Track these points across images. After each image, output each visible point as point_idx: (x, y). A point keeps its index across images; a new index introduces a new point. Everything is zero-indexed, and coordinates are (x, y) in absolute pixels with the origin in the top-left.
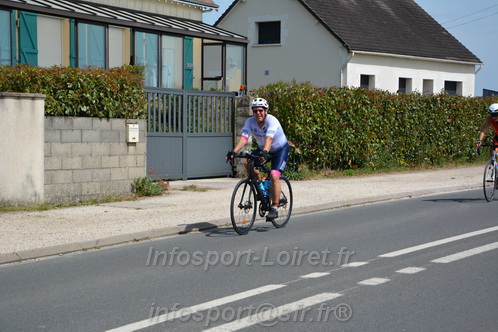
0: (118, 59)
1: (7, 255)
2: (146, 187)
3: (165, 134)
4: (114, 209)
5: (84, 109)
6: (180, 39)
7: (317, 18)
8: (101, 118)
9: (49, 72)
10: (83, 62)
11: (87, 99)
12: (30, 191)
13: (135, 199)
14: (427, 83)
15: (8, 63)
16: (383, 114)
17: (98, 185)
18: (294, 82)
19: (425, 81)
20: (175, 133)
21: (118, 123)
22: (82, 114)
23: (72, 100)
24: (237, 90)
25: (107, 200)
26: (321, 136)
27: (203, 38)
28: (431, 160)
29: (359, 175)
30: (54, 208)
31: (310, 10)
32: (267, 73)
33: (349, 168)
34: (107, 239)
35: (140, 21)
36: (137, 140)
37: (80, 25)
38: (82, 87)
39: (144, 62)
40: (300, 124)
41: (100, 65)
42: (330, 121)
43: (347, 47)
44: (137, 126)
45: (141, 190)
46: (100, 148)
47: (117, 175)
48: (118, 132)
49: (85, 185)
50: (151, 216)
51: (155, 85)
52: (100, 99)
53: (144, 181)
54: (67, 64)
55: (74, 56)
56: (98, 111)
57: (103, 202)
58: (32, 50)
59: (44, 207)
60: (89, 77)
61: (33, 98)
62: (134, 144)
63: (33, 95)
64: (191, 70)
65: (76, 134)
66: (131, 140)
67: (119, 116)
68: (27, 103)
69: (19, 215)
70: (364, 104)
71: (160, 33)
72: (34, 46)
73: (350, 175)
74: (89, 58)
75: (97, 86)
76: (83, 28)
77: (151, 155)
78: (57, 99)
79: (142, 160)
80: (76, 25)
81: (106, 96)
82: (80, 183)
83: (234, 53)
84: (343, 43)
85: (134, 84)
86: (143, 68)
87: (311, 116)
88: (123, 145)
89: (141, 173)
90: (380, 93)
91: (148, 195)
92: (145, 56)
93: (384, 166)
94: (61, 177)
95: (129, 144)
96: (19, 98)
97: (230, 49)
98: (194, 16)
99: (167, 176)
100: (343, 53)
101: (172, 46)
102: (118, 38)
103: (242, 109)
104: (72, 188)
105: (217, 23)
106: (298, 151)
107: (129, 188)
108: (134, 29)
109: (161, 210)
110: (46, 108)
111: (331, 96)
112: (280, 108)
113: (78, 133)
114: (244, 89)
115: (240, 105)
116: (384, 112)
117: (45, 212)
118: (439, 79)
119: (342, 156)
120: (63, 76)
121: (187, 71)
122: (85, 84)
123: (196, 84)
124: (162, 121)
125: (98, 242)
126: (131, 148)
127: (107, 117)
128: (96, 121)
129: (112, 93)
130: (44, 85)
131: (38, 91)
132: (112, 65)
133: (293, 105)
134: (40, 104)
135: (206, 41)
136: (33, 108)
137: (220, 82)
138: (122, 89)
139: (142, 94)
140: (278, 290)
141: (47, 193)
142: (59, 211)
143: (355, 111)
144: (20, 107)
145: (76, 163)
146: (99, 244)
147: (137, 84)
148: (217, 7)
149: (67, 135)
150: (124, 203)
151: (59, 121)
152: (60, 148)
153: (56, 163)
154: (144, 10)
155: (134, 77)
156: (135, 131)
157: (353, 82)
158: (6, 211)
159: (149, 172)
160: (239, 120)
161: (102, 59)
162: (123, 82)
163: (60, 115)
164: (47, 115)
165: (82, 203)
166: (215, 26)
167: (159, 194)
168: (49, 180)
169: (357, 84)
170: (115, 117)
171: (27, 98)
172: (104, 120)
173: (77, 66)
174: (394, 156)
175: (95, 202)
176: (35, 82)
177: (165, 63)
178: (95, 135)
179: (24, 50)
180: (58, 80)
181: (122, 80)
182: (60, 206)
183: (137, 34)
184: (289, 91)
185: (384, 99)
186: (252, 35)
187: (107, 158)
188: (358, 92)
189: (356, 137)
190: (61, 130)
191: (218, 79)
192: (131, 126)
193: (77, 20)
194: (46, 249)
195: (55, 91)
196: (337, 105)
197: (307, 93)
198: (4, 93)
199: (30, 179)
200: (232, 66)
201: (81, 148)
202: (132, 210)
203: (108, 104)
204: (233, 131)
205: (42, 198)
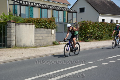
0: (50, 16)
1: (27, 57)
2: (55, 43)
3: (60, 32)
4: (49, 48)
5: (43, 27)
6: (63, 12)
7: (92, 7)
8: (46, 29)
9: (36, 19)
10: (43, 17)
11: (43, 25)
12: (32, 44)
13: (53, 46)
15: (27, 17)
17: (45, 43)
18: (87, 20)
19: (116, 20)
20: (62, 32)
21: (50, 30)
22: (42, 28)
23: (40, 25)
24: (75, 22)
25: (47, 46)
26: (93, 32)
27: (68, 11)
29: (102, 41)
31: (91, 5)
32: (81, 19)
33: (99, 39)
34: (47, 54)
35: (54, 8)
36: (54, 33)
37: (42, 9)
38: (42, 22)
39: (55, 17)
40: (89, 30)
41: (46, 17)
42: (95, 29)
43: (99, 13)
44: (54, 30)
45: (54, 44)
46: (46, 35)
47: (49, 41)
48: (50, 31)
49: (43, 43)
50: (56, 49)
51: (58, 22)
52: (46, 25)
53: (55, 42)
54: (39, 17)
55: (41, 16)
56: (46, 27)
57: (46, 46)
58: (32, 15)
59: (35, 47)
60: (44, 20)
61: (32, 25)
62: (53, 34)
64: (65, 18)
65: (41, 32)
66: (52, 33)
67: (50, 28)
68: (31, 25)
69: (29, 49)
70: (103, 25)
71: (59, 10)
72: (33, 14)
73: (100, 41)
74: (44, 16)
75: (45, 22)
76: (43, 10)
77: (56, 36)
78: (37, 25)
79: (55, 37)
80: (41, 9)
81: (47, 24)
83: (74, 14)
84: (98, 12)
85: (53, 21)
86: (55, 18)
87: (91, 28)
88: (51, 34)
89: (55, 40)
90: (106, 23)
91: (56, 45)
92: (55, 15)
93: (107, 39)
94: (38, 41)
95: (52, 34)
96: (29, 24)
98: (66, 7)
99: (60, 41)
100: (98, 14)
101: (61, 13)
102: (50, 12)
103: (76, 26)
104: (40, 43)
105: (71, 8)
106: (88, 35)
107: (52, 43)
108: (53, 10)
109: (59, 48)
110: (35, 26)
111: (95, 24)
112: (84, 26)
114: (76, 22)
116: (107, 27)
117: (35, 48)
119: (98, 37)
121: (64, 19)
122: (43, 21)
123: (66, 21)
124: (59, 29)
126: (52, 35)
127: (47, 28)
128: (45, 29)
130: (35, 22)
131: (33, 23)
132: (48, 18)
133: (87, 26)
134: (34, 26)
135: (68, 12)
136: (32, 27)
137: (71, 21)
138: (51, 22)
139: (55, 24)
140: (83, 65)
141: (35, 44)
143: (101, 27)
144: (30, 26)
145: (41, 38)
147: (54, 21)
148: (71, 5)
149: (39, 32)
150: (51, 47)
151: (37, 29)
152: (38, 35)
153: (37, 38)
154: (55, 6)
155: (53, 20)
156: (53, 31)
157: (100, 20)
158: (27, 48)
159: (56, 40)
161: (47, 16)
162: (51, 21)
164: (35, 28)
165: (42, 46)
166: (70, 9)
167: (58, 45)
168: (35, 42)
169: (101, 21)
170: (49, 28)
171: (31, 24)
172: (47, 29)
173: (41, 18)
174: (109, 37)
175: (45, 46)
176: (33, 21)
177: (60, 17)
178: (45, 32)
179: (31, 14)
180: (37, 21)
182: (38, 47)
183: (54, 11)
184: (86, 22)
185: (107, 24)
186: (78, 11)
187: (47, 37)
188: (101, 23)
189: (101, 32)
190: (38, 31)
191: (71, 20)
193: (42, 8)
194: (35, 56)
195: (37, 23)
196: (97, 25)
197: (90, 23)
198: (26, 24)
199: (31, 41)
200: (74, 17)
201: (42, 35)
202: (53, 48)
203: (48, 26)
205: (34, 45)
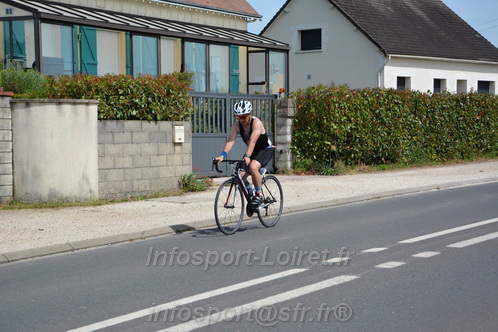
0: (169, 67)
1: (61, 245)
2: (191, 183)
3: (210, 134)
4: (161, 204)
5: (134, 113)
6: (227, 48)
7: (355, 25)
8: (149, 121)
9: (102, 80)
10: (138, 71)
11: (136, 104)
12: (86, 188)
13: (181, 194)
14: (461, 83)
15: (70, 73)
16: (414, 113)
17: (147, 182)
18: (333, 84)
19: (459, 81)
20: (219, 134)
21: (165, 125)
22: (132, 118)
23: (123, 105)
24: (278, 92)
25: (156, 196)
26: (355, 134)
27: (248, 46)
28: (462, 154)
29: (392, 169)
30: (107, 203)
31: (349, 18)
32: (309, 77)
33: (382, 163)
34: (152, 231)
35: (189, 32)
36: (182, 141)
37: (134, 37)
38: (132, 92)
39: (194, 70)
40: (335, 123)
42: (364, 120)
43: (383, 51)
44: (182, 127)
45: (187, 186)
46: (149, 148)
47: (165, 173)
48: (165, 133)
49: (135, 182)
50: (194, 209)
51: (203, 89)
52: (149, 103)
53: (189, 178)
55: (130, 66)
56: (146, 115)
57: (151, 197)
58: (92, 62)
59: (99, 203)
60: (138, 83)
61: (87, 104)
62: (180, 144)
63: (87, 101)
64: (237, 76)
65: (127, 135)
66: (177, 141)
67: (166, 119)
68: (81, 108)
69: (75, 210)
70: (396, 103)
71: (208, 42)
72: (94, 58)
73: (384, 169)
74: (144, 67)
75: (145, 91)
76: (137, 39)
78: (109, 104)
79: (188, 158)
80: (131, 37)
81: (154, 101)
82: (132, 181)
83: (276, 59)
84: (380, 48)
85: (180, 89)
86: (191, 74)
87: (345, 115)
88: (170, 145)
89: (187, 170)
90: (411, 93)
91: (193, 190)
92: (194, 64)
93: (416, 161)
94: (114, 175)
95: (175, 144)
96: (75, 104)
97: (273, 56)
98: (240, 26)
99: (210, 174)
100: (380, 56)
101: (219, 53)
102: (169, 48)
103: (282, 110)
104: (124, 186)
105: (263, 32)
106: (334, 148)
107: (176, 185)
108: (184, 40)
109: (204, 204)
110: (99, 112)
111: (364, 96)
112: (316, 109)
113: (129, 134)
114: (286, 90)
115: (280, 107)
116: (415, 110)
117: (98, 207)
118: (472, 78)
119: (376, 152)
120: (114, 83)
121: (233, 77)
122: (135, 90)
123: (242, 89)
125: (143, 233)
126: (178, 148)
127: (155, 119)
128: (145, 124)
129: (159, 98)
130: (97, 92)
131: (92, 98)
132: (163, 72)
133: (329, 105)
134: (94, 109)
135: (250, 49)
136: (87, 113)
137: (264, 86)
138: (169, 94)
139: (187, 99)
140: (300, 274)
141: (100, 190)
142: (111, 206)
143: (387, 110)
144: (75, 113)
145: (127, 162)
146: (145, 235)
147: (183, 89)
148: (260, 17)
149: (119, 137)
150: (170, 198)
151: (111, 124)
152: (112, 149)
153: (109, 162)
154: (193, 22)
155: (180, 83)
156: (180, 132)
157: (390, 82)
158: (64, 207)
159: (194, 170)
160: (278, 120)
161: (155, 67)
162: (169, 87)
163: (112, 119)
164: (99, 119)
165: (133, 199)
166: (260, 35)
167: (204, 190)
169: (394, 86)
170: (162, 120)
171: (82, 103)
172: (152, 123)
174: (426, 151)
175: (145, 198)
176: (89, 89)
177: (212, 70)
178: (143, 136)
179: (85, 61)
180: (110, 87)
181: (169, 86)
182: (112, 202)
183: (187, 44)
184: (325, 92)
185: (418, 99)
186: (295, 43)
187: (156, 157)
188: (390, 92)
189: (389, 134)
190: (113, 133)
191: (263, 83)
192: (177, 127)
193: (132, 33)
194: (97, 240)
195: (107, 97)
196: (371, 104)
197: (341, 94)
198: (61, 100)
199: (85, 176)
200: (275, 71)
201: (131, 149)
202: (177, 205)
203: (156, 108)
204: (273, 130)
205: (97, 195)
